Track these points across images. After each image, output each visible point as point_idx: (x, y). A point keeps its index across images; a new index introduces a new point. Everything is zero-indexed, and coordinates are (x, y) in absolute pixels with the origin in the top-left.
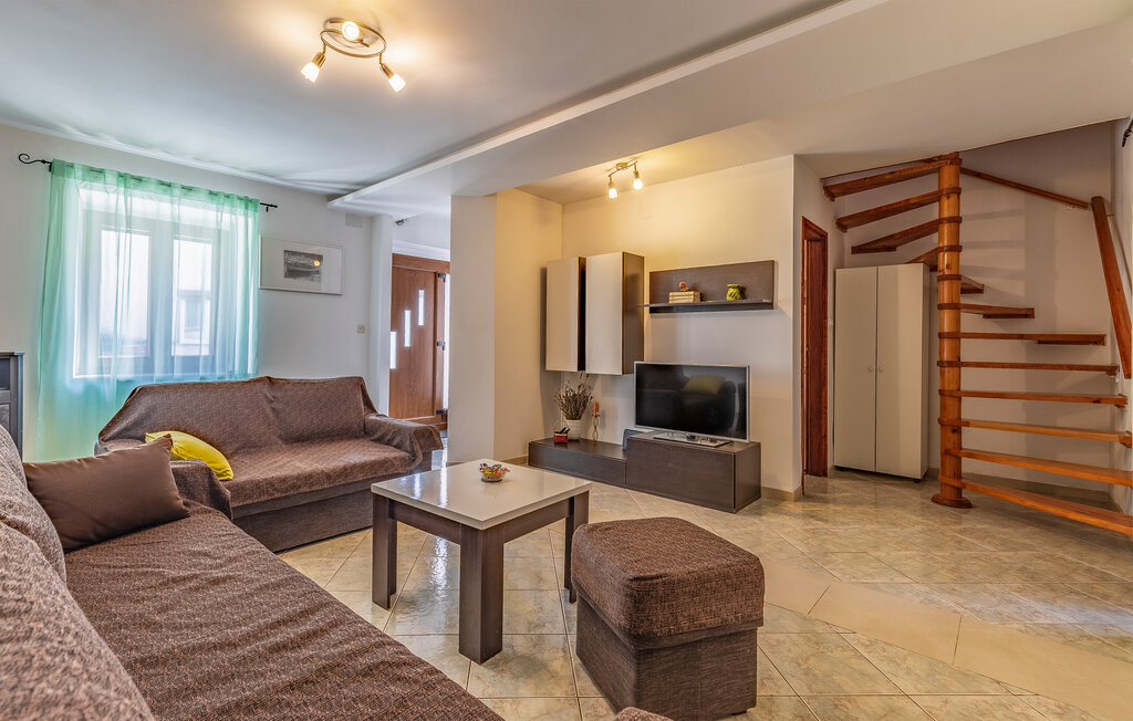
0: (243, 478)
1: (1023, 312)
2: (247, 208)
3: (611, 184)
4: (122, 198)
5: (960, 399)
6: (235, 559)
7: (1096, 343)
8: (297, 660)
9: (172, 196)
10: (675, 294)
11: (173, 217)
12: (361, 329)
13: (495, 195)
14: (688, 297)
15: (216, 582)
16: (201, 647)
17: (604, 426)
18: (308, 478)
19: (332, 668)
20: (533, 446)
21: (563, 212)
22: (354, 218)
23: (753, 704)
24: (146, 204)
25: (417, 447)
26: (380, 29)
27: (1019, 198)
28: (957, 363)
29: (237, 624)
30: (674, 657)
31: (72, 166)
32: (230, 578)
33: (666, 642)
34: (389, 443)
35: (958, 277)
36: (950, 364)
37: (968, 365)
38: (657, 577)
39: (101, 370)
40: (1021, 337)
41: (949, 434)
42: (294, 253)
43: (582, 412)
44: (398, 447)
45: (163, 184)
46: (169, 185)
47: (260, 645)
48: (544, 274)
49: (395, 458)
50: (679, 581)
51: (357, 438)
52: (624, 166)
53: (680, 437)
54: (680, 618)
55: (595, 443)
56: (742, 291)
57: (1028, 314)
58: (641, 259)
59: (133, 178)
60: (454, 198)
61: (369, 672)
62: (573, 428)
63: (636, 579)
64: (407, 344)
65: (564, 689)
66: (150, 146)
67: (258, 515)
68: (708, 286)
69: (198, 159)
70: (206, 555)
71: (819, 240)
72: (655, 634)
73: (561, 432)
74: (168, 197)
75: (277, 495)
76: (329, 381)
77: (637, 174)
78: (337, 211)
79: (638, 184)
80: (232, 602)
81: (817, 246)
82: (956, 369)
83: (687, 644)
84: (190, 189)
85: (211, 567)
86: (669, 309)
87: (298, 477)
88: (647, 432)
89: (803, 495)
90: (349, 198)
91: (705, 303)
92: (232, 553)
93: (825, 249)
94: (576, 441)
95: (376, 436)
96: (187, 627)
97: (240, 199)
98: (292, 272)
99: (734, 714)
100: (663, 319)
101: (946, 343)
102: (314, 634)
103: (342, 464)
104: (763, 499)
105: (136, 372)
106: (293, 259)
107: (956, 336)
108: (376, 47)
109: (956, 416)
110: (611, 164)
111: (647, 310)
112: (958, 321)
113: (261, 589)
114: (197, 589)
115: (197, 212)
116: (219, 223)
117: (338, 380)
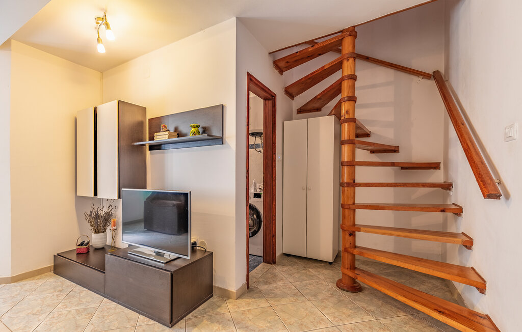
1: (393, 149)
3: (98, 39)
5: (355, 210)
7: (435, 168)
10: (158, 134)
21: (102, 78)
27: (390, 73)
28: (353, 184)
35: (353, 120)
36: (348, 185)
37: (360, 185)
40: (393, 164)
41: (347, 236)
48: (76, 122)
52: (102, 21)
57: (395, 150)
58: (144, 109)
62: (97, 239)
71: (271, 99)
73: (82, 245)
77: (107, 26)
81: (270, 103)
82: (352, 188)
89: (248, 289)
93: (274, 106)
94: (102, 249)
101: (346, 169)
107: (352, 164)
109: (351, 223)
111: (147, 148)
112: (353, 154)
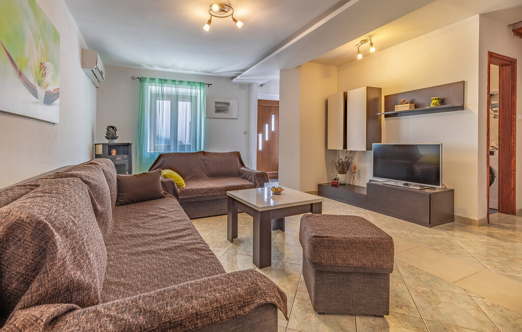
0: (188, 188)
2: (201, 86)
3: (358, 52)
4: (160, 87)
6: (171, 212)
8: (171, 243)
9: (176, 85)
10: (398, 106)
11: (176, 93)
12: (246, 133)
13: (300, 67)
14: (406, 107)
15: (162, 217)
16: (147, 234)
17: (359, 177)
18: (211, 190)
19: (179, 247)
20: (319, 186)
21: (338, 70)
22: (242, 86)
23: (388, 314)
24: (168, 89)
25: (257, 181)
26: (230, 4)
29: (161, 230)
30: (336, 278)
31: (146, 78)
32: (166, 217)
33: (329, 269)
34: (247, 179)
38: (326, 237)
39: (154, 150)
42: (219, 103)
43: (347, 170)
44: (250, 181)
45: (173, 81)
46: (175, 81)
47: (163, 237)
48: (327, 102)
49: (247, 185)
50: (337, 241)
51: (236, 177)
52: (365, 41)
53: (400, 184)
54: (337, 259)
55: (354, 186)
56: (442, 101)
58: (380, 89)
59: (164, 80)
60: (280, 70)
61: (190, 250)
62: (341, 178)
63: (315, 236)
64: (267, 139)
65: (292, 286)
66: (168, 68)
67: (194, 202)
68: (419, 100)
69: (183, 70)
70: (163, 209)
71: (509, 65)
72: (324, 264)
73: (335, 180)
74: (174, 86)
75: (200, 195)
76: (225, 153)
77: (371, 44)
78: (235, 83)
79: (373, 50)
80: (163, 224)
81: (508, 68)
83: (344, 273)
84: (181, 82)
85: (163, 213)
86: (396, 115)
87: (208, 189)
88: (380, 181)
89: (488, 222)
90: (238, 77)
91: (418, 109)
92: (171, 210)
93: (513, 70)
94: (344, 185)
95: (243, 176)
96: (147, 228)
97: (198, 83)
98: (218, 110)
99: (375, 316)
100: (392, 120)
102: (181, 236)
103: (225, 186)
104: (455, 222)
105: (165, 151)
106: (218, 105)
108: (230, 12)
110: (357, 41)
111: (383, 116)
113: (173, 221)
114: (156, 219)
115: (183, 90)
116: (191, 94)
117: (229, 153)
